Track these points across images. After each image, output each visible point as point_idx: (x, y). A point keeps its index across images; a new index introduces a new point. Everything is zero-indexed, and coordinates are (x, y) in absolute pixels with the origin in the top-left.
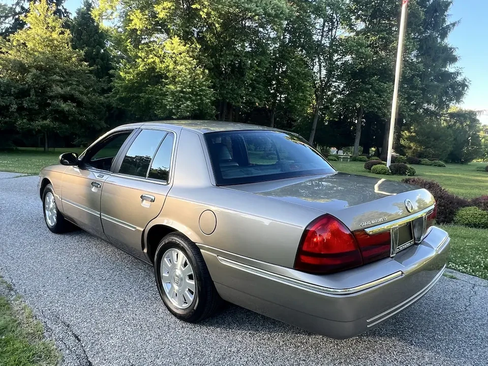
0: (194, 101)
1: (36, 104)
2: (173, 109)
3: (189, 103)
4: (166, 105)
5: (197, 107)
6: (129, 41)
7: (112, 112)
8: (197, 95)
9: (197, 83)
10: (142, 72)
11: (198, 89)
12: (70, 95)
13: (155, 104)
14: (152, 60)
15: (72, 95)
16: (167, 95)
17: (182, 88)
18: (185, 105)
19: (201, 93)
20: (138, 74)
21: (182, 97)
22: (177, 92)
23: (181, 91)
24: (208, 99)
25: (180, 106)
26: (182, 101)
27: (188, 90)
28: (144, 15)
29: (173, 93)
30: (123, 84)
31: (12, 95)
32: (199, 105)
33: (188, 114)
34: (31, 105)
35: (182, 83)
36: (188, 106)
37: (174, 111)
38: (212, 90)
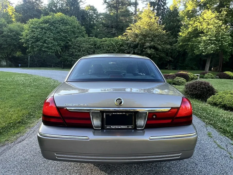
0: (216, 44)
1: (140, 50)
2: (203, 49)
3: (213, 46)
4: (200, 48)
5: (219, 48)
6: (186, 17)
7: (180, 53)
8: (219, 41)
9: (221, 34)
10: (190, 32)
11: (220, 38)
12: (153, 46)
13: (195, 47)
14: (196, 25)
15: (154, 46)
16: (202, 42)
17: (210, 38)
18: (210, 47)
19: (222, 40)
20: (188, 33)
21: (209, 43)
22: (207, 40)
23: (209, 40)
24: (227, 43)
25: (207, 48)
26: (209, 45)
27: (213, 38)
28: (194, 2)
29: (204, 41)
30: (181, 39)
31: (132, 47)
32: (220, 47)
33: (212, 52)
34: (138, 51)
35: (210, 35)
36: (212, 48)
37: (204, 50)
38: (230, 37)
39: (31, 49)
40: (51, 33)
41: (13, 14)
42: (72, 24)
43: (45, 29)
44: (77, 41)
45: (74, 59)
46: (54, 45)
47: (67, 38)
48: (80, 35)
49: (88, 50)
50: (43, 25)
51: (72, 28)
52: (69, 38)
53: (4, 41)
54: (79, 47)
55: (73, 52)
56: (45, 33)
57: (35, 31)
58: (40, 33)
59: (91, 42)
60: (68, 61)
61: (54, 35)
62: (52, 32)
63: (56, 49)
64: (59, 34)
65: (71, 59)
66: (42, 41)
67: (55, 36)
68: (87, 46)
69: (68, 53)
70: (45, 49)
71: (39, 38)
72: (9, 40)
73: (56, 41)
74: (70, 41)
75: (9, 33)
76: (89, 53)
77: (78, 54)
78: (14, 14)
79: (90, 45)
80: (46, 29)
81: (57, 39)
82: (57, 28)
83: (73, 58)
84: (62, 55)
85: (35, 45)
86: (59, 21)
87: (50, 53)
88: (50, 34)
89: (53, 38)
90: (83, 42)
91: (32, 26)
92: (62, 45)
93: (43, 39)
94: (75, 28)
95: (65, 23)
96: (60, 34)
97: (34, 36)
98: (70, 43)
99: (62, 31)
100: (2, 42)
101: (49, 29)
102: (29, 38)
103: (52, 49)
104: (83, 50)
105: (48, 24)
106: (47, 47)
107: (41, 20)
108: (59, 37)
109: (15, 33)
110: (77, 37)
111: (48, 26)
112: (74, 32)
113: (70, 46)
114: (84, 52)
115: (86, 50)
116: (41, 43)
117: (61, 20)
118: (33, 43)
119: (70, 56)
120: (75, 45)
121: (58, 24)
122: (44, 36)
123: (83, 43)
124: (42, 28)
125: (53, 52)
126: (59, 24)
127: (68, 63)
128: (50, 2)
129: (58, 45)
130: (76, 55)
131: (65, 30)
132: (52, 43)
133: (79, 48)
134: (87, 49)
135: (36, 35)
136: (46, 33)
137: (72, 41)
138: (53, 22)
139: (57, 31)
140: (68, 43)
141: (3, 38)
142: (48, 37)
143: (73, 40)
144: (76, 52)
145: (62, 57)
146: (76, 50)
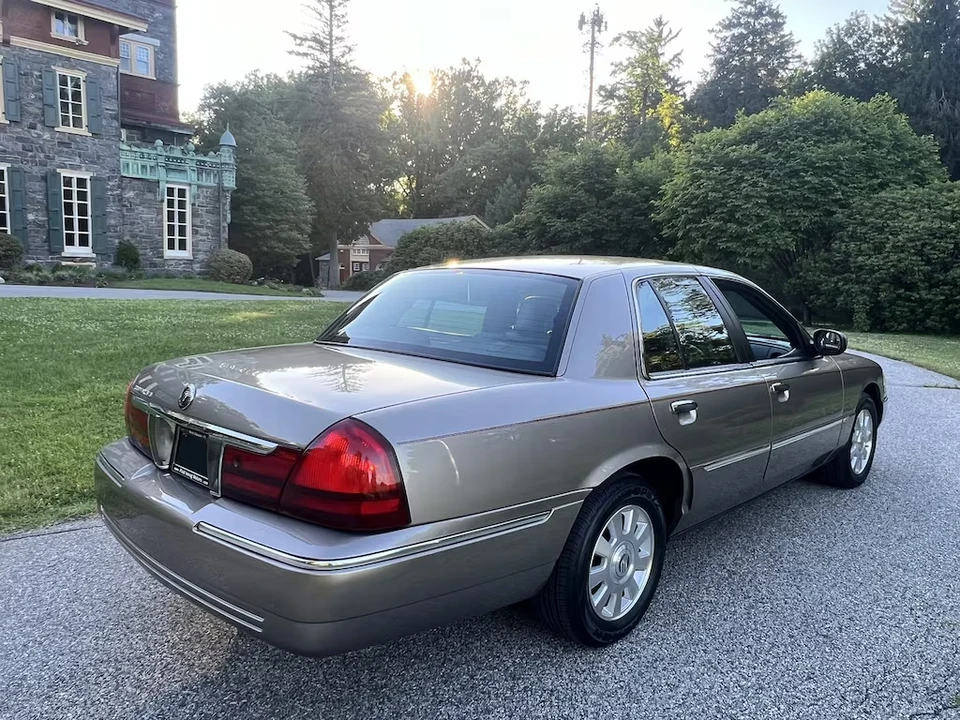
39: (682, 246)
40: (761, 179)
41: (675, 121)
42: (864, 132)
43: (742, 167)
44: (877, 204)
45: (847, 287)
46: (766, 225)
47: (831, 192)
48: (901, 178)
49: (924, 245)
50: (734, 151)
51: (864, 148)
52: (839, 195)
53: (612, 220)
54: (881, 230)
55: (848, 255)
56: (740, 180)
57: (702, 178)
58: (721, 182)
59: (947, 208)
60: (820, 294)
61: (775, 187)
62: (765, 176)
63: (774, 241)
64: (794, 180)
65: (836, 283)
66: (722, 213)
67: (778, 190)
68: (922, 224)
69: (827, 260)
70: (729, 245)
71: (711, 202)
72: (625, 214)
73: (782, 208)
74: (842, 206)
75: (629, 193)
76: (929, 258)
77: (869, 262)
78: (679, 120)
79: (941, 218)
80: (745, 165)
81: (783, 201)
82: (788, 157)
83: (844, 279)
84: (798, 269)
85: (697, 229)
86: (804, 126)
87: (748, 261)
88: (755, 185)
89: (765, 197)
90: (905, 209)
91: (697, 158)
92: (805, 224)
93: (725, 205)
94: (879, 146)
95: (829, 132)
96: (801, 180)
97: (696, 198)
98: (840, 215)
99: (811, 165)
100: (604, 224)
101: (757, 164)
102: (680, 206)
103: (757, 245)
104: (899, 244)
105: (754, 146)
106: (738, 237)
107: (733, 133)
108: (791, 192)
109: (647, 190)
110: (883, 186)
111: (754, 152)
112: (869, 167)
113: (841, 227)
114: (903, 252)
115: (910, 244)
116: (716, 219)
117: (816, 122)
118: (689, 221)
119: (835, 273)
120: (863, 224)
121: (797, 137)
122: (731, 193)
123: (901, 214)
124: (730, 165)
125: (761, 257)
126: (801, 139)
127: (818, 302)
128: (828, 48)
129: (786, 226)
130: (861, 268)
131: (823, 159)
132: (760, 218)
133: (880, 237)
134: (919, 240)
135: (702, 191)
136: (740, 183)
137: (850, 204)
138: (779, 135)
139: (787, 170)
140: (832, 213)
141: (610, 212)
142: (748, 197)
143: (856, 201)
144: (860, 252)
145: (799, 278)
146: (864, 246)
